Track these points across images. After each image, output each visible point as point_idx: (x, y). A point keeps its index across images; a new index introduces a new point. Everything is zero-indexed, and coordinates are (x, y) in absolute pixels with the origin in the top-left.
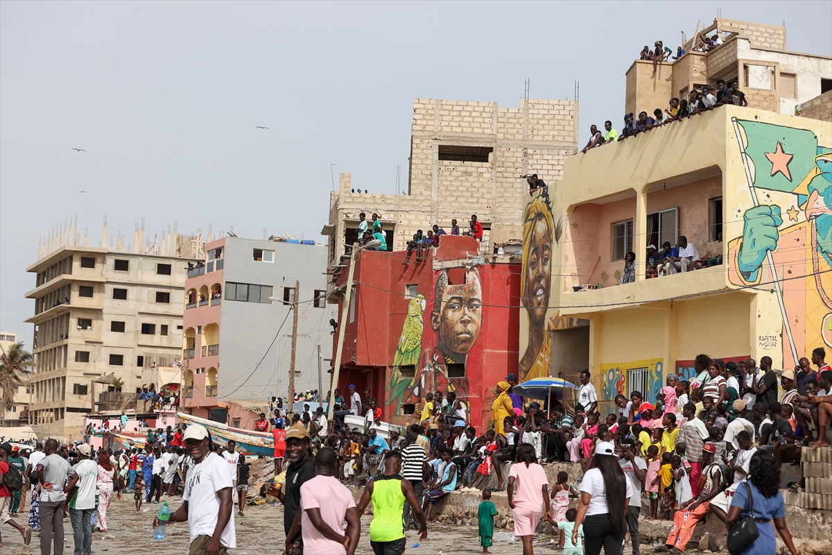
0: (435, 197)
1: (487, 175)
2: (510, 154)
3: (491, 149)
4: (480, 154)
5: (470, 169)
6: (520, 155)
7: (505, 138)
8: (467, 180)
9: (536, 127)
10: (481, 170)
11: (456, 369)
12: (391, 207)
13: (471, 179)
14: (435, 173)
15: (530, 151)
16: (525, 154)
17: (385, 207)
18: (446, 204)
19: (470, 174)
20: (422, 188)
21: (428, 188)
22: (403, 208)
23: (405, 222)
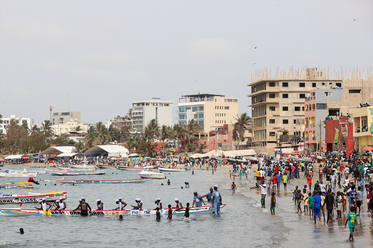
0: (348, 102)
1: (360, 96)
2: (366, 90)
3: (361, 90)
4: (358, 91)
5: (356, 95)
6: (368, 90)
7: (365, 86)
8: (355, 97)
9: (372, 83)
10: (358, 95)
11: (344, 144)
12: (339, 105)
13: (356, 97)
14: (348, 96)
15: (371, 89)
16: (370, 90)
17: (337, 105)
18: (351, 103)
19: (356, 96)
20: (345, 100)
21: (347, 100)
22: (341, 105)
23: (342, 108)
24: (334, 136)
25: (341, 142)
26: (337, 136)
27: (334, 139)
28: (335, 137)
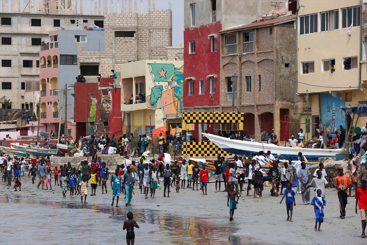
0: (114, 52)
1: (134, 42)
2: (144, 32)
3: (135, 32)
4: (130, 34)
5: (127, 40)
6: (148, 32)
7: (141, 26)
8: (126, 45)
9: (154, 21)
10: (131, 40)
11: (106, 123)
12: (97, 56)
13: (127, 44)
14: (113, 42)
15: (151, 31)
16: (150, 32)
17: (95, 57)
18: (118, 54)
19: (127, 42)
20: (109, 49)
21: (111, 48)
22: (102, 57)
23: (103, 62)
24: (89, 110)
25: (101, 121)
26: (93, 110)
27: (88, 116)
28: (91, 112)
